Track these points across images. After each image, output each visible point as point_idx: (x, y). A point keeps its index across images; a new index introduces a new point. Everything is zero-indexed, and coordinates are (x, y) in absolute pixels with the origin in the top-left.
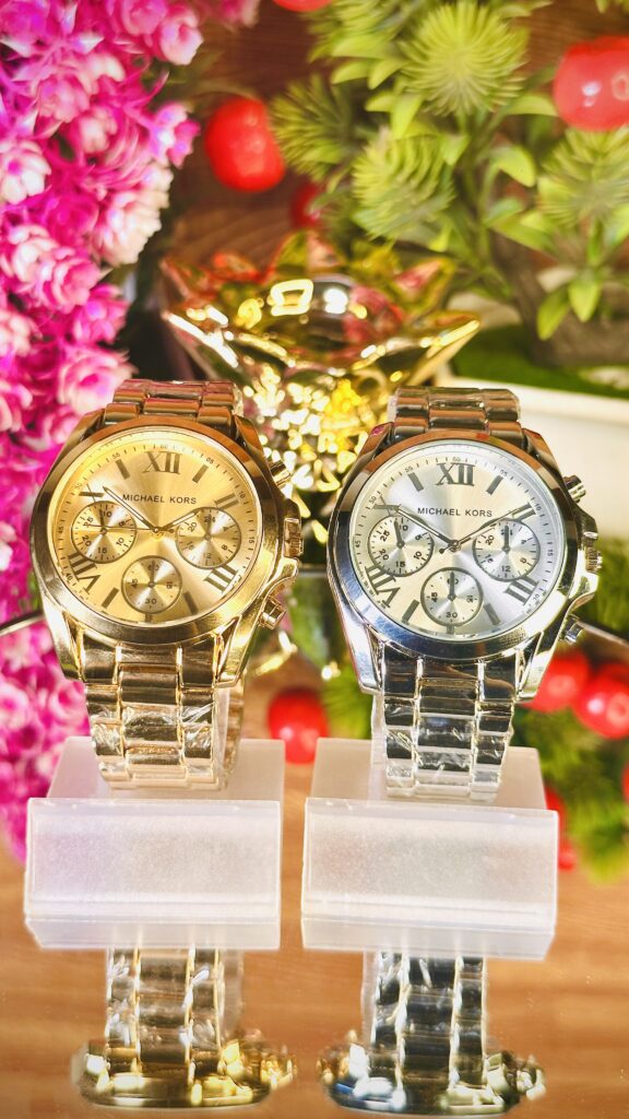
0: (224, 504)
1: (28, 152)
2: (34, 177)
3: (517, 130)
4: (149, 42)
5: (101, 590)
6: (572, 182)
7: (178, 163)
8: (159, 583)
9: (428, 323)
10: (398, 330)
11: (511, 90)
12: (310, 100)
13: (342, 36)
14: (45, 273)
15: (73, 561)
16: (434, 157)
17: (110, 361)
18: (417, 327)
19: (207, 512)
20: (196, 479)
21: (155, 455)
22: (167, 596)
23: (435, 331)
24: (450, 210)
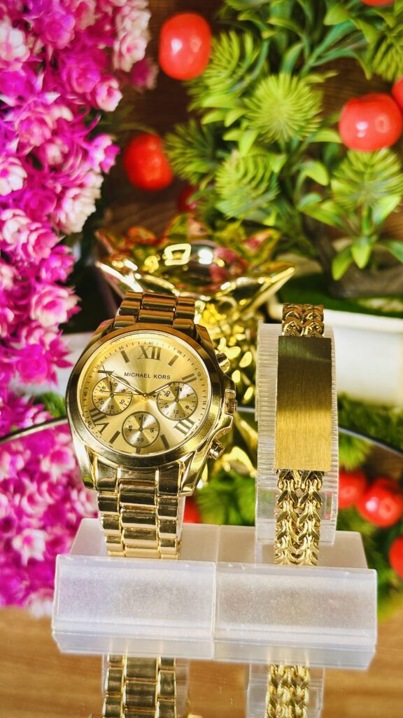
0: (188, 379)
1: (12, 164)
2: (17, 178)
3: (316, 152)
4: (89, 98)
5: (109, 432)
6: (351, 182)
7: (107, 171)
8: (146, 428)
9: (263, 268)
10: (244, 272)
11: (313, 127)
12: (189, 135)
13: (208, 95)
14: (23, 239)
15: (93, 413)
16: (266, 168)
17: (63, 293)
18: (256, 271)
19: (177, 385)
20: (171, 363)
21: (145, 348)
22: (150, 437)
23: (268, 273)
24: (276, 201)
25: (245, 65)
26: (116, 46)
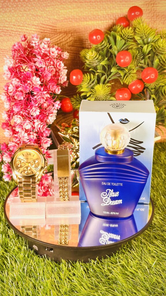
0: (37, 159)
1: (37, 109)
4: (54, 91)
5: (20, 171)
7: (59, 109)
8: (28, 170)
11: (108, 96)
13: (82, 88)
15: (17, 167)
19: (35, 160)
20: (33, 156)
21: (27, 153)
25: (91, 82)
26: (60, 78)
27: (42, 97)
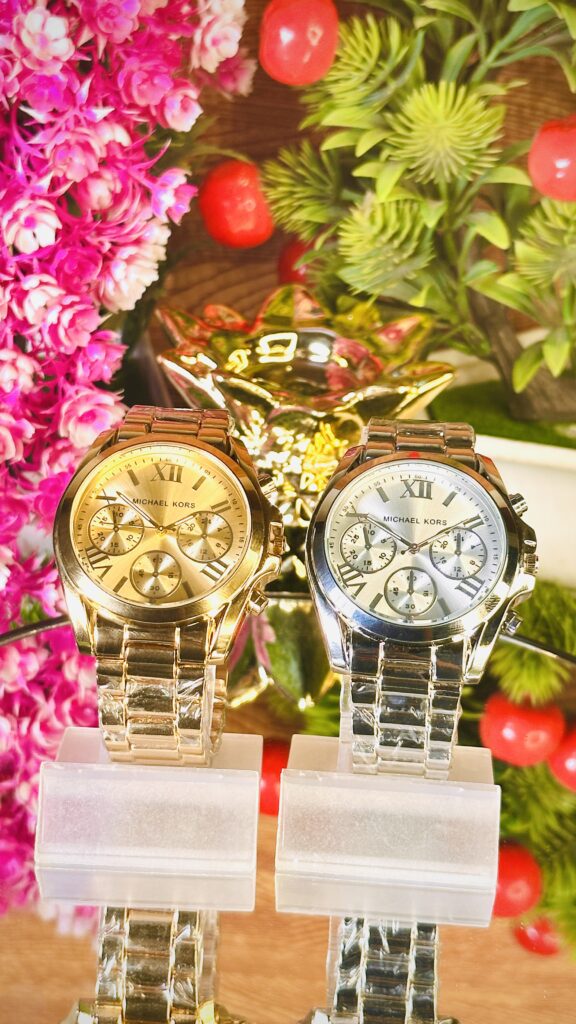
0: (219, 509)
1: (43, 209)
2: (47, 231)
3: (496, 199)
4: (154, 112)
5: (113, 578)
6: (544, 246)
7: (177, 221)
8: (162, 573)
9: (406, 372)
10: (378, 378)
11: (487, 162)
12: (302, 166)
13: (332, 107)
14: (52, 318)
15: (90, 552)
16: (415, 221)
17: (109, 399)
18: (395, 375)
19: (204, 515)
20: (196, 488)
21: (161, 466)
22: (168, 585)
23: (410, 381)
24: (431, 269)
25: (388, 67)
27: (82, 139)
